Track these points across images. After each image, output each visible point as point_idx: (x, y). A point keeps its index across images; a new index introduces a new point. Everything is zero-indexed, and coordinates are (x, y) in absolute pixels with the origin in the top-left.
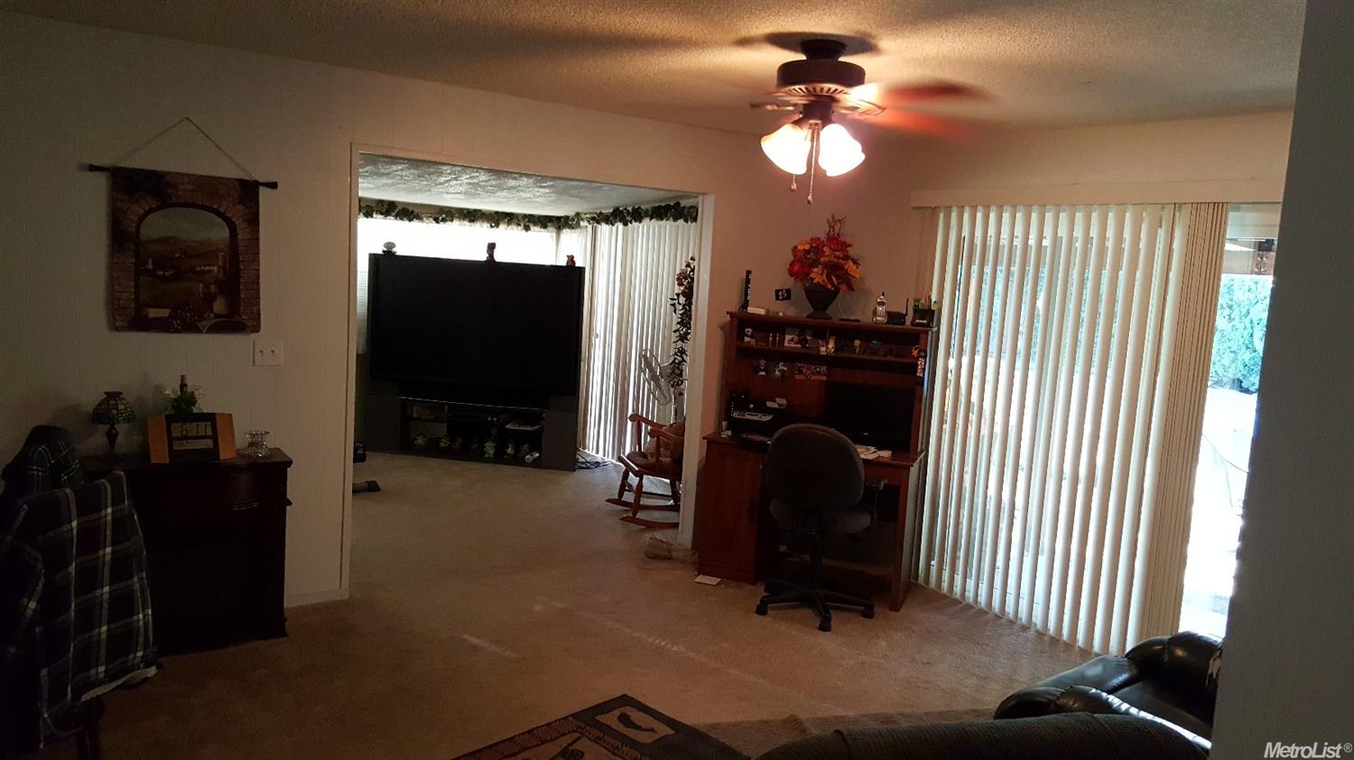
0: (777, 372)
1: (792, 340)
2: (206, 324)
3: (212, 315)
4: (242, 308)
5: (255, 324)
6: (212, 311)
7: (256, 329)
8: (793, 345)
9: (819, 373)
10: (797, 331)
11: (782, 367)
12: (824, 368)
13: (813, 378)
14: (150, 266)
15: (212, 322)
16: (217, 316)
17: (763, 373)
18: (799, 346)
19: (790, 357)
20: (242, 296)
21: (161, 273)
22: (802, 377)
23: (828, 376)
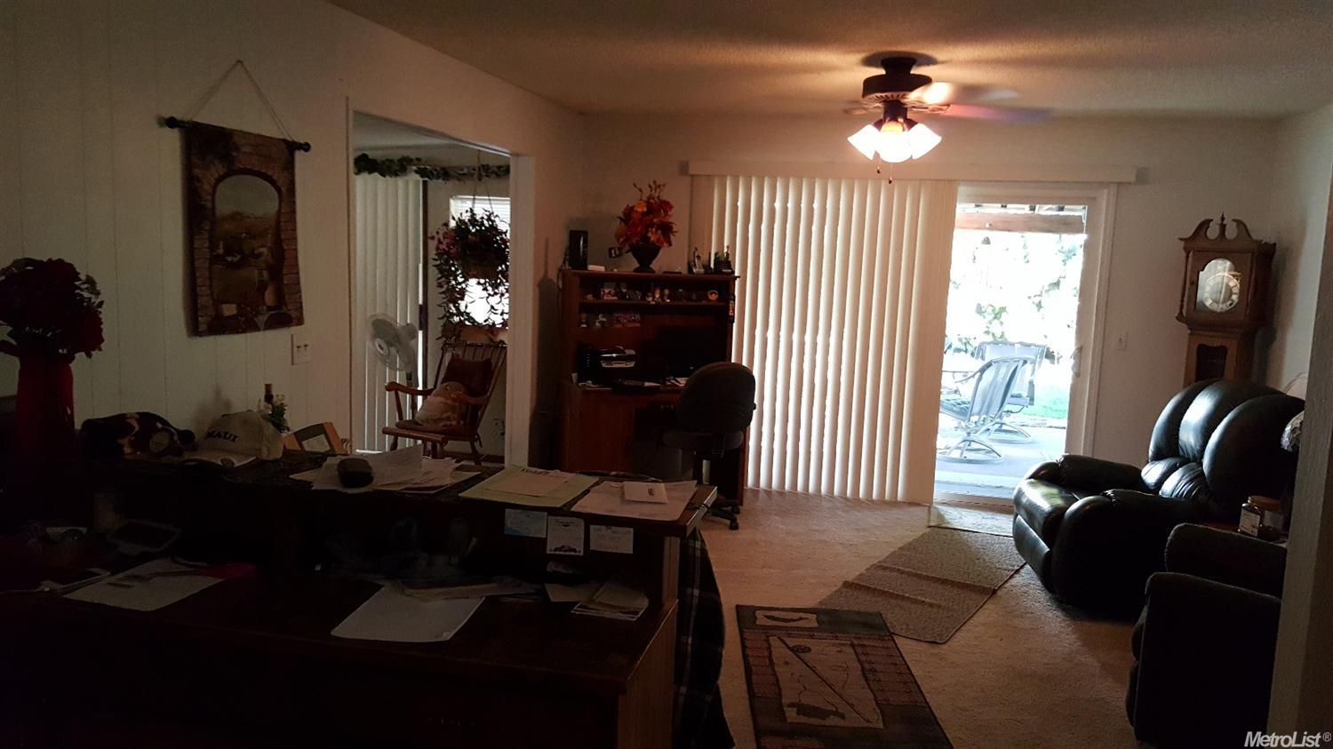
0: (597, 324)
1: (609, 293)
2: (262, 319)
3: (265, 307)
4: (287, 296)
5: (298, 315)
6: (264, 304)
7: (300, 321)
8: (610, 298)
9: (634, 321)
10: (614, 284)
11: (601, 318)
12: (638, 317)
13: (630, 326)
14: (221, 251)
15: (267, 315)
16: (270, 308)
17: (584, 326)
18: (616, 298)
19: (608, 309)
20: (285, 282)
21: (229, 259)
22: (618, 326)
23: (640, 322)
